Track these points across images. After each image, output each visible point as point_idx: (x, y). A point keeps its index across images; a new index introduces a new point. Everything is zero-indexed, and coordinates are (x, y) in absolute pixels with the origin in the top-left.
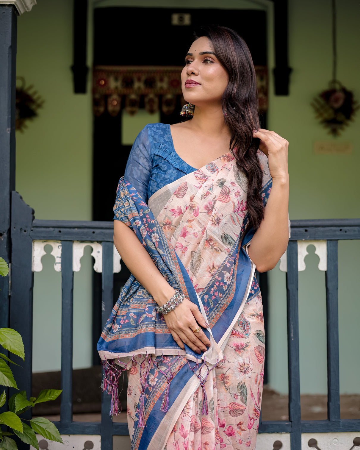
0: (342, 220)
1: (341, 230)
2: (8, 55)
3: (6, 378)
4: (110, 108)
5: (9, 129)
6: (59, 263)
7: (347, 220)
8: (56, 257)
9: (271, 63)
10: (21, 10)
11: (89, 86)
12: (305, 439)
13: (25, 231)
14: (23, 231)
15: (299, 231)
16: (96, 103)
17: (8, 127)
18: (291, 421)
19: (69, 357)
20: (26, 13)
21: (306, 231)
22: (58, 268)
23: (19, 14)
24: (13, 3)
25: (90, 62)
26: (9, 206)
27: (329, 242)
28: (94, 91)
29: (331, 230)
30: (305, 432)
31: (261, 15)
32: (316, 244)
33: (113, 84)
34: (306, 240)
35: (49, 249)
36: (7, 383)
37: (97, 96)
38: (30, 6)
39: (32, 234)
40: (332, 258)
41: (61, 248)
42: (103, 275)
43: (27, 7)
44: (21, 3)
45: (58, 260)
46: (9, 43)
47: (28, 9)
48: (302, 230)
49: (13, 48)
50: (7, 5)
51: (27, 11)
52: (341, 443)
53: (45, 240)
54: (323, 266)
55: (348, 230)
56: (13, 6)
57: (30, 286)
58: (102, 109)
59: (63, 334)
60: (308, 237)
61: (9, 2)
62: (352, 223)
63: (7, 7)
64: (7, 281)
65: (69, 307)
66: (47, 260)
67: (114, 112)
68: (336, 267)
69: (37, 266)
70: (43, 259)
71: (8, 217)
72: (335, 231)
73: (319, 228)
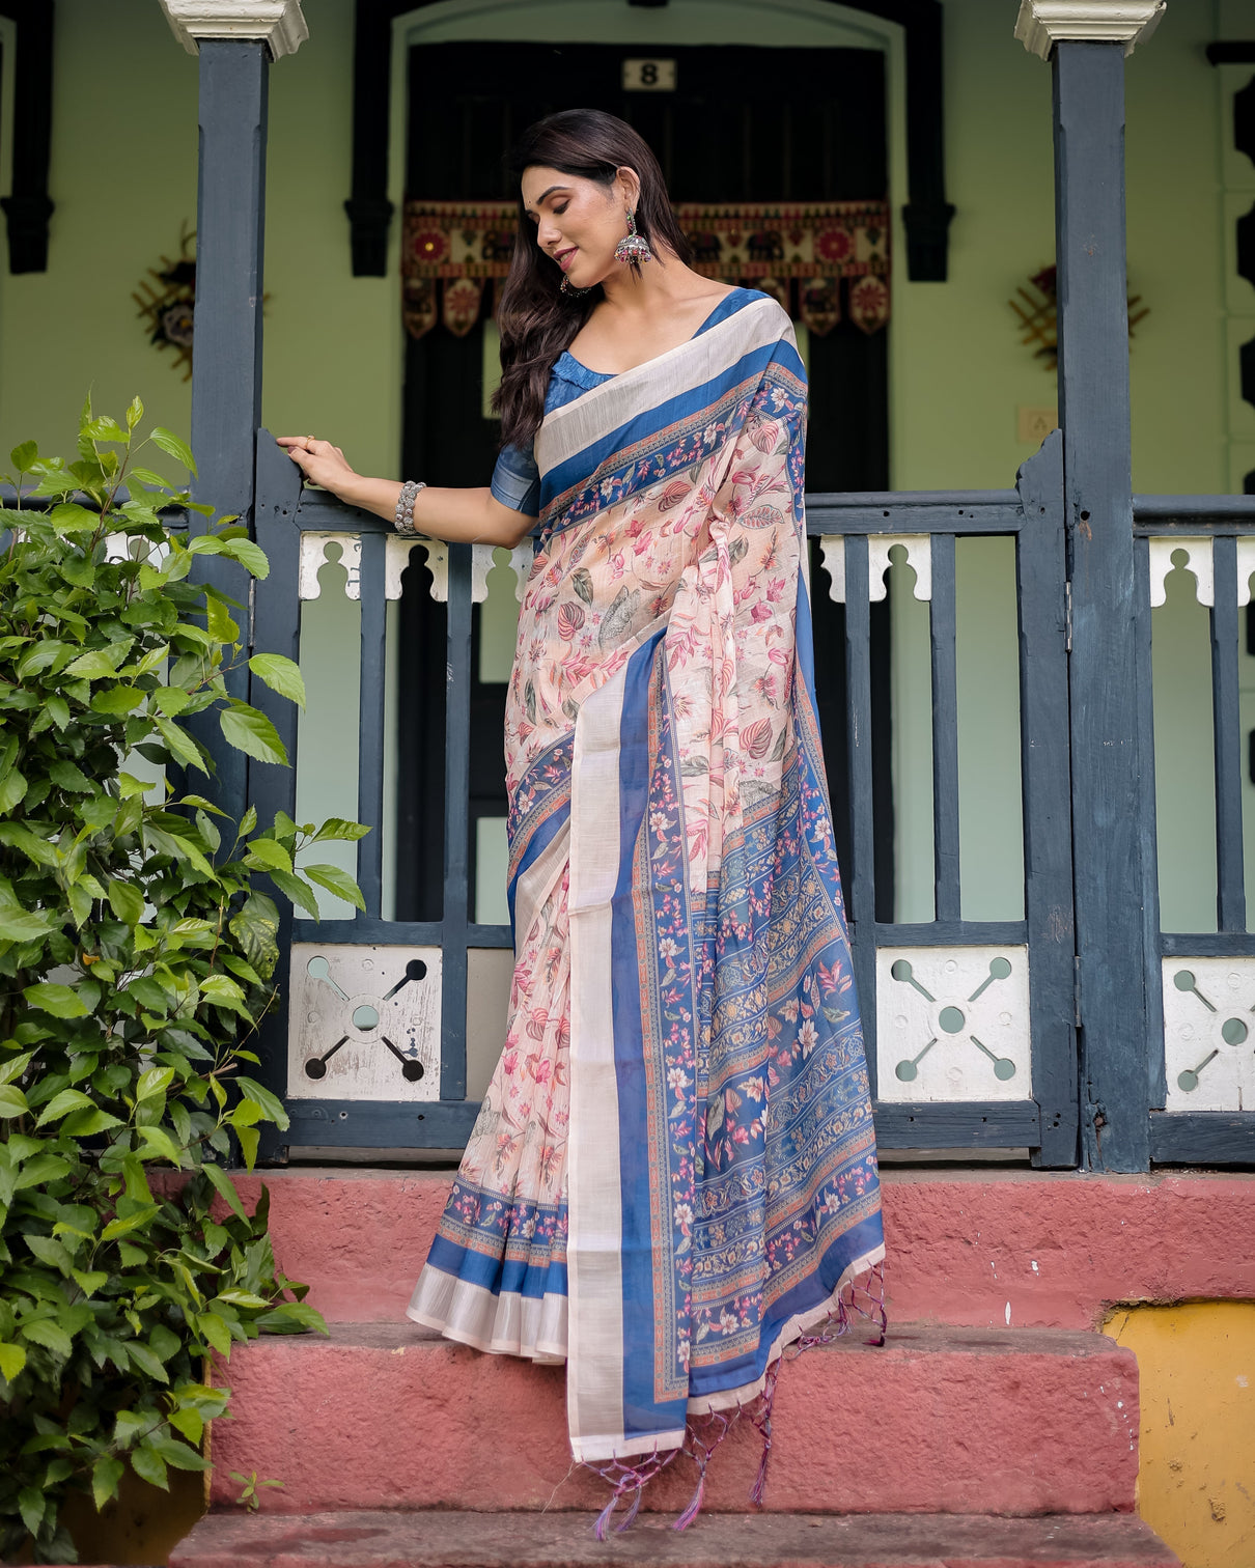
0: (964, 491)
1: (961, 512)
2: (252, 145)
3: (268, 749)
4: (450, 316)
5: (254, 299)
6: (356, 581)
7: (975, 491)
8: (349, 569)
9: (899, 192)
10: (278, 51)
11: (394, 255)
12: (884, 959)
13: (285, 513)
14: (282, 512)
15: (872, 515)
16: (411, 302)
17: (252, 296)
18: (854, 922)
19: (376, 779)
20: (286, 56)
21: (886, 514)
22: (353, 591)
23: (273, 59)
24: (266, 37)
25: (396, 191)
26: (252, 459)
27: (935, 536)
28: (406, 272)
29: (940, 512)
30: (886, 946)
31: (871, 63)
32: (907, 543)
33: (459, 250)
34: (887, 535)
35: (333, 552)
36: (269, 757)
37: (416, 284)
38: (296, 42)
39: (299, 518)
40: (942, 572)
41: (360, 551)
42: (449, 606)
43: (290, 44)
44: (281, 38)
45: (354, 575)
46: (257, 121)
47: (291, 49)
48: (879, 512)
49: (262, 129)
50: (251, 40)
51: (290, 53)
52: (963, 971)
53: (327, 533)
54: (923, 590)
55: (977, 512)
56: (264, 44)
57: (295, 628)
58: (428, 319)
59: (364, 731)
60: (891, 527)
61: (257, 34)
62: (985, 497)
63: (251, 45)
64: (246, 617)
65: (377, 674)
66: (331, 574)
67: (459, 324)
68: (951, 591)
69: (309, 588)
70: (322, 574)
71: (249, 483)
72: (949, 514)
73: (914, 509)
